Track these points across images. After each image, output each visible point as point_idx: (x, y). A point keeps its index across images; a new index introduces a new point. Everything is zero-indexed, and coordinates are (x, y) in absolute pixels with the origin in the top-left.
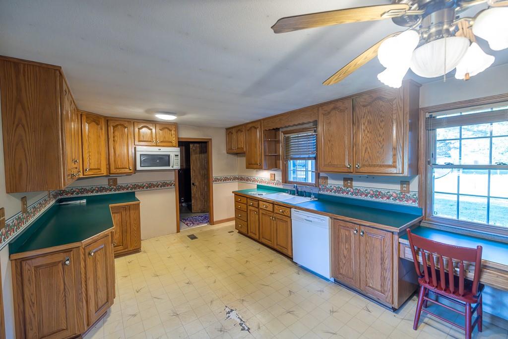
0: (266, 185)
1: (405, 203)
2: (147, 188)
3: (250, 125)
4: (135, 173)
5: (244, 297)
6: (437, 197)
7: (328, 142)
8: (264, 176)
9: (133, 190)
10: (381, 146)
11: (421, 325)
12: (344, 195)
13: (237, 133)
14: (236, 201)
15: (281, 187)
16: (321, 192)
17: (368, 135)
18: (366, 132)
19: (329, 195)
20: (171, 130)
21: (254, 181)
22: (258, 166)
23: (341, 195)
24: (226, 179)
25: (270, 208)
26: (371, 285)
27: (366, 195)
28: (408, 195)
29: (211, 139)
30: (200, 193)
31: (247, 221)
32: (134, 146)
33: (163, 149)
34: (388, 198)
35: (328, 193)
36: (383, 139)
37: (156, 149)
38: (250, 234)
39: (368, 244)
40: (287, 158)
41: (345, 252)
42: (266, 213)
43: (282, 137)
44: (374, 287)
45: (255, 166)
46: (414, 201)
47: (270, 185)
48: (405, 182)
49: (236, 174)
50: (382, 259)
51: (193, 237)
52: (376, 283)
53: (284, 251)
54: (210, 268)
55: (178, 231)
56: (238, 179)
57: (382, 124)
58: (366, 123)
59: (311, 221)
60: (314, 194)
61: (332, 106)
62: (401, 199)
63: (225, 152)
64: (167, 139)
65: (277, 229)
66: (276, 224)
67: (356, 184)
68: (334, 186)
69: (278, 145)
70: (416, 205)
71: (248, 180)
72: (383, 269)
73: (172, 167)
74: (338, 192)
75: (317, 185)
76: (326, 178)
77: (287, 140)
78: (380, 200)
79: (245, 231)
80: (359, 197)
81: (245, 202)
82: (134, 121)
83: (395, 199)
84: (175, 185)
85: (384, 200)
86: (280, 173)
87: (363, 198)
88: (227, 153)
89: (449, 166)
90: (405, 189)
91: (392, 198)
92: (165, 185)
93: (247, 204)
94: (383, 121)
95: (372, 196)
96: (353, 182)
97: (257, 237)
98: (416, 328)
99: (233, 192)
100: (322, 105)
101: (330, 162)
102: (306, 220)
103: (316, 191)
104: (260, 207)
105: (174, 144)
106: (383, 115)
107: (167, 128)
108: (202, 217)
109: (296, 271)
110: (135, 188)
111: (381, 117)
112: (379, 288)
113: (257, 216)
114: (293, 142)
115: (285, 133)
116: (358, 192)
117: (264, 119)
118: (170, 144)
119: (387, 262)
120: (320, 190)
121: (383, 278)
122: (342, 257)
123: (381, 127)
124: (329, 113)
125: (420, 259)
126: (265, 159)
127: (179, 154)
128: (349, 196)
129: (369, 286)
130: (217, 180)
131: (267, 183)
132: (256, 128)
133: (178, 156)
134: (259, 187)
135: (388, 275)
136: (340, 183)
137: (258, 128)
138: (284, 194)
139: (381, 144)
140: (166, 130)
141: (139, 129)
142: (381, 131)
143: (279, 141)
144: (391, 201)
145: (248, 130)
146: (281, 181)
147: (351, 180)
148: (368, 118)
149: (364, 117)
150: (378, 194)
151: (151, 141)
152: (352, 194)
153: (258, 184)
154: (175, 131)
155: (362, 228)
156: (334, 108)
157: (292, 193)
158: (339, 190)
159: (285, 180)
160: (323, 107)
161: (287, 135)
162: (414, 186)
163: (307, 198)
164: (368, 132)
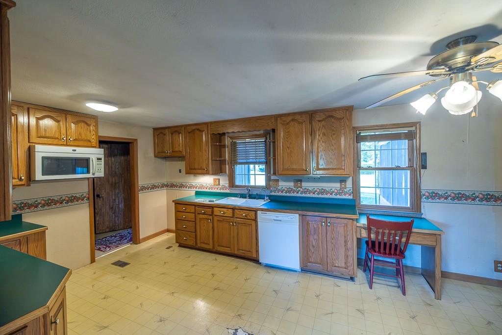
0: (208, 190)
1: (343, 197)
2: (43, 206)
3: (194, 128)
4: (29, 185)
5: (238, 311)
6: (362, 190)
7: (287, 149)
8: (206, 181)
9: (18, 212)
10: (333, 153)
11: (374, 285)
12: (295, 194)
13: (172, 134)
14: (177, 211)
15: (228, 191)
16: (273, 194)
17: (323, 144)
18: (321, 141)
19: (281, 196)
20: (89, 125)
21: (191, 187)
22: (205, 171)
23: (292, 195)
24: (154, 187)
25: (229, 213)
26: (337, 265)
27: (314, 193)
28: (346, 190)
29: (136, 140)
30: (107, 207)
31: (195, 232)
32: (29, 144)
33: (79, 150)
34: (331, 194)
35: (280, 194)
36: (335, 148)
37: (69, 149)
38: (199, 245)
39: (333, 232)
40: (234, 162)
41: (314, 243)
42: (224, 219)
43: (227, 141)
44: (339, 265)
45: (200, 171)
46: (350, 195)
47: (214, 191)
48: (343, 181)
49: (164, 181)
50: (346, 242)
51: (122, 264)
52: (341, 263)
53: (248, 254)
54: (175, 294)
55: (93, 260)
56: (167, 186)
57: (334, 136)
58: (321, 135)
59: (281, 221)
60: (267, 196)
61: (290, 118)
62: (340, 194)
63: (152, 155)
64: (83, 137)
65: (238, 235)
66: (238, 229)
67: (304, 184)
68: (285, 186)
69: (223, 149)
70: (351, 197)
71: (182, 186)
72: (347, 249)
73: (93, 174)
74: (289, 192)
75: (268, 186)
76: (277, 181)
77: (234, 145)
78: (325, 196)
79: (191, 242)
80: (308, 195)
81: (193, 211)
82: (29, 106)
83: (336, 194)
84: (88, 198)
85: (328, 196)
86: (227, 178)
87: (311, 195)
88: (155, 156)
89: (369, 168)
90: (343, 186)
91: (334, 193)
92: (72, 200)
93: (195, 213)
94: (334, 134)
95: (318, 194)
96: (302, 183)
97: (210, 247)
98: (371, 287)
99: (173, 201)
100: (280, 116)
101: (290, 166)
102: (274, 220)
103: (267, 193)
104: (215, 213)
105: (94, 144)
106: (335, 129)
107: (84, 122)
108: (115, 237)
109: (265, 271)
110: (21, 208)
111: (333, 130)
112: (343, 265)
113: (211, 224)
114: (240, 148)
115: (231, 138)
116: (307, 191)
117: (211, 123)
118: (89, 144)
119: (349, 243)
120: (271, 192)
121: (347, 257)
122: (311, 247)
123: (333, 139)
124: (288, 123)
125: (373, 236)
126: (212, 164)
127: (102, 156)
128: (299, 195)
129: (335, 266)
130: (144, 188)
131: (209, 189)
132: (201, 131)
133: (100, 159)
134: (198, 194)
135: (350, 253)
136: (291, 184)
137: (204, 131)
138: (233, 198)
139: (333, 151)
140: (83, 124)
141: (38, 119)
142: (333, 142)
143: (225, 145)
144: (333, 196)
145: (189, 133)
146: (227, 185)
147: (301, 181)
148: (323, 131)
149: (319, 130)
150: (323, 191)
151: (58, 139)
152: (302, 193)
153: (197, 190)
154: (95, 126)
155: (329, 220)
156: (293, 120)
157: (243, 196)
158: (290, 190)
159: (232, 184)
160: (282, 118)
161: (234, 140)
162: (349, 184)
163: (259, 200)
164: (323, 142)
